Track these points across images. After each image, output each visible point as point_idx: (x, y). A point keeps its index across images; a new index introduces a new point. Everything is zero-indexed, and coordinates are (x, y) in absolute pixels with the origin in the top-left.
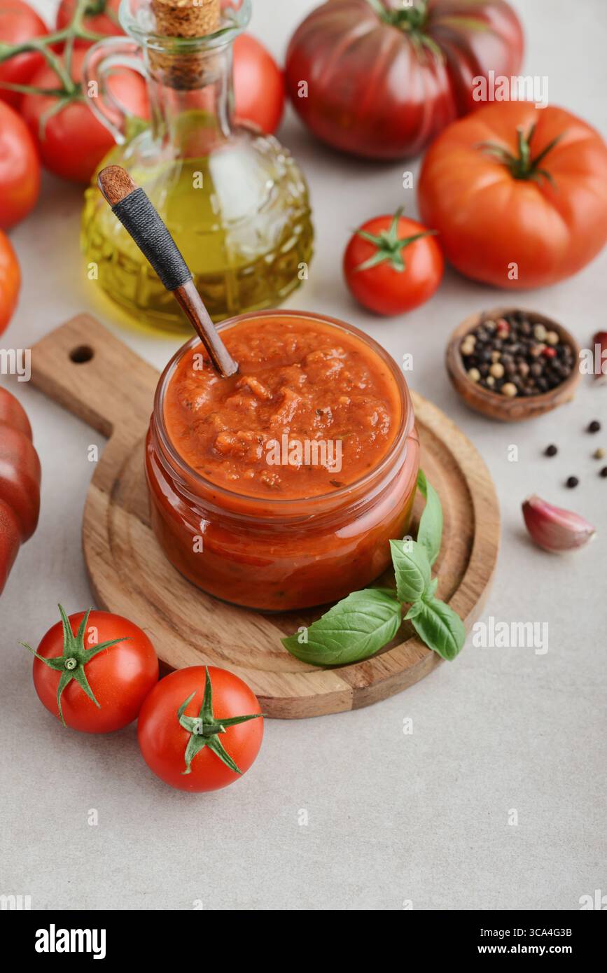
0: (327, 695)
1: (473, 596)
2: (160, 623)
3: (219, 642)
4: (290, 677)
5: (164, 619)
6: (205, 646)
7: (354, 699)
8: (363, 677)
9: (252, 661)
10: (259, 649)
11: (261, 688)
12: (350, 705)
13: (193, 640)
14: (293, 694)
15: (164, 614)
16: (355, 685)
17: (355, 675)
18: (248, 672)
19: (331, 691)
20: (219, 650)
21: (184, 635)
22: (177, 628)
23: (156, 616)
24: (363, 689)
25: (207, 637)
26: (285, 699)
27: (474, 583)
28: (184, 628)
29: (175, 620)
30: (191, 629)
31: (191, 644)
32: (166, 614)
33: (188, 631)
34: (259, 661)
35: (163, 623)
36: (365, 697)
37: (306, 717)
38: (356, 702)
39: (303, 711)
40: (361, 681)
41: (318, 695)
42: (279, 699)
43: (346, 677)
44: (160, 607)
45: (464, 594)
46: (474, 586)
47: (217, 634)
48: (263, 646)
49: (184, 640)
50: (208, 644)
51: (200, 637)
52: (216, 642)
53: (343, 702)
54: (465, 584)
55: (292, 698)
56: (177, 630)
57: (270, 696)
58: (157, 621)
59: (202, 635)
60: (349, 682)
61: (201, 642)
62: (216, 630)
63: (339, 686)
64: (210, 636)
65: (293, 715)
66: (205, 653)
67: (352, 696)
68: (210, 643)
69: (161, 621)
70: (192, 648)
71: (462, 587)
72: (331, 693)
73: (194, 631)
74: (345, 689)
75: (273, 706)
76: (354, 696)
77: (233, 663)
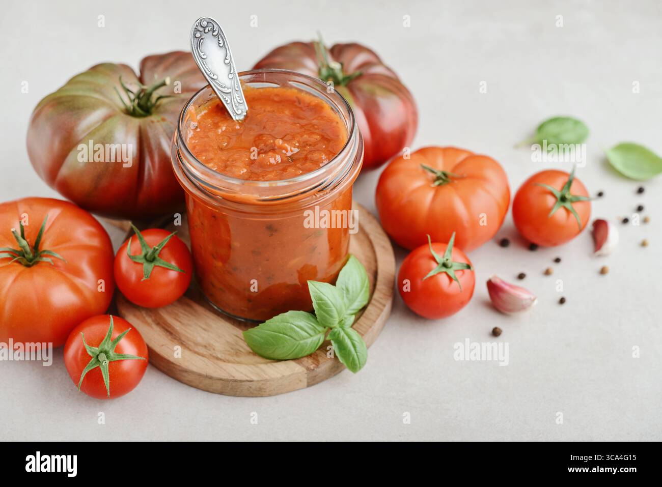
0: (290, 376)
1: (381, 307)
2: (173, 341)
3: (214, 349)
4: (263, 366)
5: (175, 339)
6: (205, 353)
7: (307, 378)
8: (313, 362)
9: (237, 359)
10: (241, 351)
11: (245, 375)
12: (305, 384)
13: (196, 350)
14: (267, 377)
15: (175, 335)
16: (307, 367)
17: (307, 361)
18: (236, 366)
19: (292, 373)
20: (214, 355)
21: (190, 348)
22: (185, 343)
23: (170, 337)
24: (314, 369)
25: (205, 347)
26: (261, 381)
27: (381, 298)
28: (190, 343)
29: (183, 339)
30: (194, 343)
31: (195, 352)
32: (177, 335)
33: (192, 344)
34: (243, 359)
35: (176, 341)
36: (315, 376)
37: (277, 394)
38: (309, 381)
39: (274, 390)
40: (311, 365)
41: (283, 376)
42: (258, 381)
43: (301, 363)
44: (172, 331)
45: (375, 306)
46: (381, 300)
47: (212, 345)
48: (244, 349)
49: (190, 350)
50: (206, 352)
51: (201, 348)
52: (212, 350)
53: (300, 381)
54: (375, 300)
55: (266, 380)
56: (185, 345)
57: (251, 380)
58: (171, 340)
59: (202, 346)
60: (304, 366)
61: (202, 350)
62: (212, 342)
63: (297, 369)
64: (207, 346)
65: (268, 393)
66: (205, 357)
67: (306, 376)
68: (208, 351)
69: (174, 340)
70: (196, 355)
71: (373, 301)
72: (292, 374)
73: (197, 344)
74: (301, 371)
75: (254, 387)
76: (308, 376)
77: (225, 362)
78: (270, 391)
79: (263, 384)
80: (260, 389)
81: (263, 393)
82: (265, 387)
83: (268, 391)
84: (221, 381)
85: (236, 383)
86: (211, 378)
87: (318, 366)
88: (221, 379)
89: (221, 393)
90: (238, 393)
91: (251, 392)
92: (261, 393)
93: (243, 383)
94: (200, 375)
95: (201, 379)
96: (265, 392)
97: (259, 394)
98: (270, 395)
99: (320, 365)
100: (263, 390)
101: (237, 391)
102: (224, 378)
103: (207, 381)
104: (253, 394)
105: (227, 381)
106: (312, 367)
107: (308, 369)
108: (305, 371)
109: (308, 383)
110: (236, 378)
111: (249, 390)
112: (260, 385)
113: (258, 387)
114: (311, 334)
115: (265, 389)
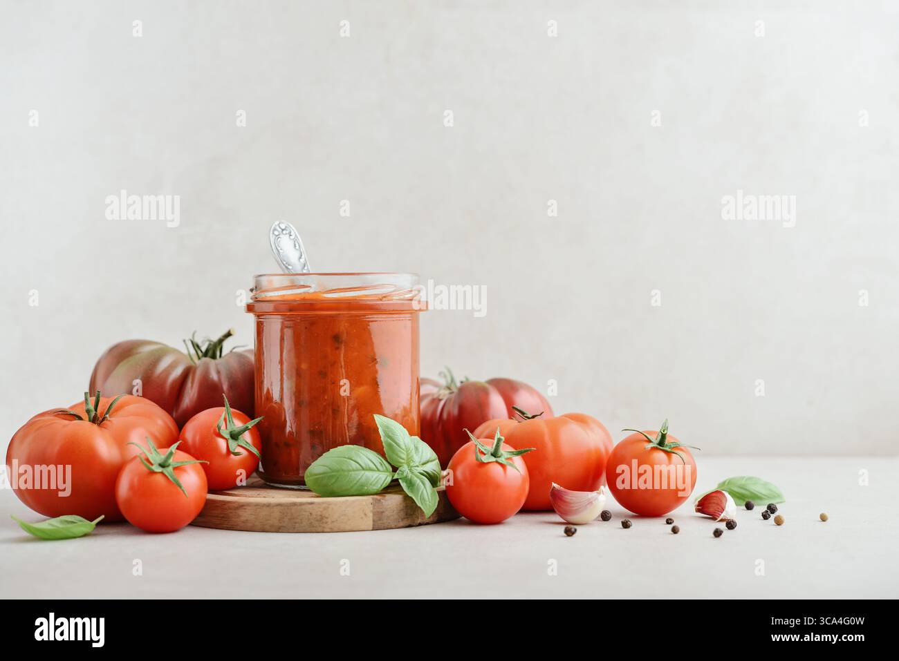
78: (333, 522)
79: (325, 509)
80: (322, 518)
81: (325, 525)
82: (327, 515)
83: (329, 520)
84: (280, 508)
85: (296, 507)
87: (384, 498)
88: (279, 505)
89: (278, 530)
90: (297, 526)
91: (311, 523)
92: (322, 525)
93: (303, 507)
94: (257, 505)
95: (258, 510)
96: (326, 523)
97: (320, 526)
98: (332, 531)
99: (386, 498)
100: (325, 520)
101: (296, 523)
104: (313, 527)
105: (286, 505)
106: (378, 498)
107: (374, 498)
108: (371, 501)
109: (374, 521)
111: (309, 519)
112: (321, 510)
113: (319, 513)
114: (378, 467)
115: (327, 518)
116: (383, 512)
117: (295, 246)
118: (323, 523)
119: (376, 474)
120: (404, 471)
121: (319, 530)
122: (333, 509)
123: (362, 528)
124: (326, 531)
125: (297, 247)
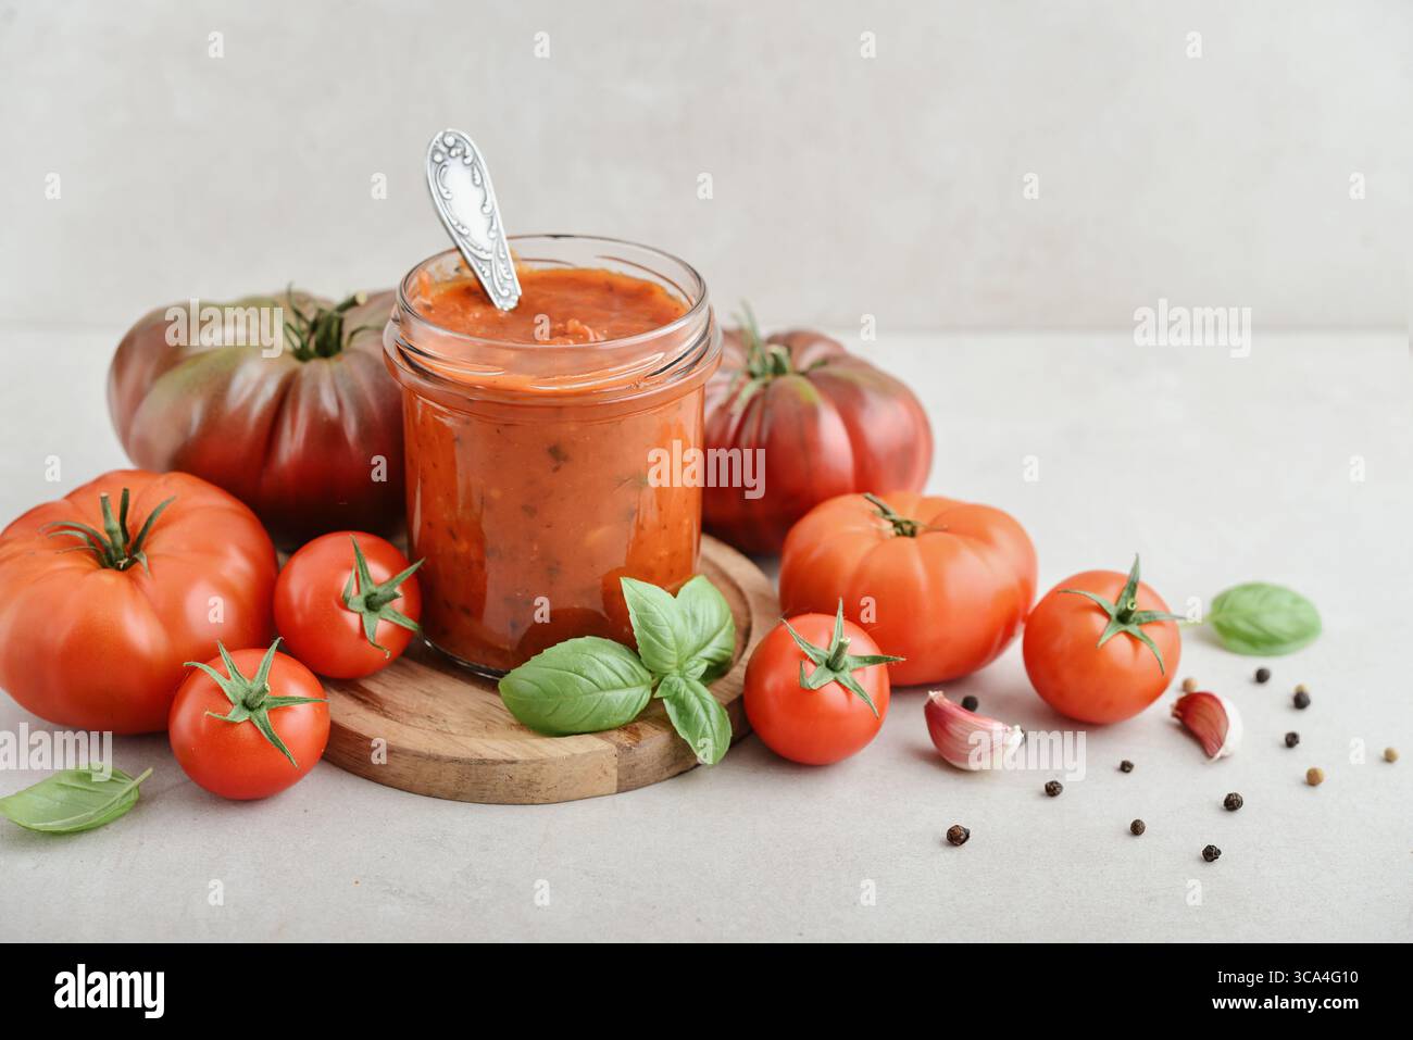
78: (548, 789)
79: (535, 770)
80: (530, 783)
81: (535, 794)
82: (538, 780)
83: (543, 788)
84: (457, 765)
85: (484, 767)
86: (437, 759)
87: (638, 742)
88: (455, 761)
89: (455, 796)
90: (488, 793)
91: (512, 790)
92: (531, 795)
93: (498, 768)
94: (417, 755)
95: (419, 764)
96: (538, 790)
97: (527, 796)
98: (547, 802)
99: (641, 742)
100: (535, 787)
101: (485, 789)
102: (462, 757)
103: (429, 769)
104: (515, 796)
105: (468, 762)
106: (627, 743)
107: (619, 746)
108: (615, 751)
109: (619, 780)
110: (484, 757)
111: (508, 786)
112: (530, 772)
113: (526, 777)
114: (627, 680)
115: (539, 784)
116: (636, 765)
117: (474, 180)
118: (532, 791)
119: (623, 694)
120: (674, 682)
121: (525, 801)
122: (548, 771)
123: (599, 792)
124: (536, 802)
125: (478, 182)
